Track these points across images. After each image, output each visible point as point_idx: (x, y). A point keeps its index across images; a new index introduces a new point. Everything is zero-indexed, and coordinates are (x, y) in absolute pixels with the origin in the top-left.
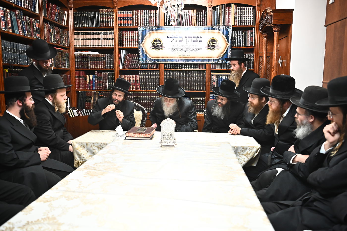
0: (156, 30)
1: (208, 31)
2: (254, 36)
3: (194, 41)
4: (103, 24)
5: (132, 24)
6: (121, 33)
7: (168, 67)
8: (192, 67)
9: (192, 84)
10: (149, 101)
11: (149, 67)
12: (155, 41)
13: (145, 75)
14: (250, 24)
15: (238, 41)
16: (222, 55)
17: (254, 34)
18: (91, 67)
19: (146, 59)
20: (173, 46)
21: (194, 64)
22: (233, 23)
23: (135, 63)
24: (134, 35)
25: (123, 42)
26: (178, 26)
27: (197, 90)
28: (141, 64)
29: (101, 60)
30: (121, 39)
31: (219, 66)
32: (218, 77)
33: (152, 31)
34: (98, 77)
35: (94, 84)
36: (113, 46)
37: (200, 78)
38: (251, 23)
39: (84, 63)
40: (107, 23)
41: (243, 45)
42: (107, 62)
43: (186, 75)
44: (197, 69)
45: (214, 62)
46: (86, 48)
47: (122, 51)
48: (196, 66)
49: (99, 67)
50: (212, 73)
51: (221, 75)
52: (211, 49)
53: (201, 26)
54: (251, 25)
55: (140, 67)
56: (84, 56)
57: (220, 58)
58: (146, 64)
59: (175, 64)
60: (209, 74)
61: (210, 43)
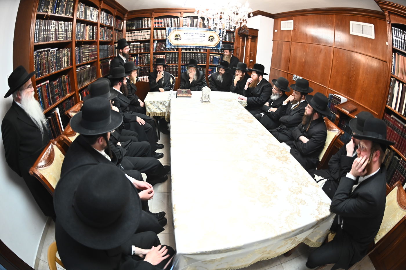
0: (178, 29)
1: (209, 31)
2: (235, 37)
3: (200, 36)
4: (144, 27)
5: (162, 26)
6: (155, 31)
7: (183, 50)
10: (171, 70)
11: (172, 50)
12: (177, 35)
13: (169, 55)
16: (216, 45)
17: (235, 35)
18: (135, 52)
19: (170, 46)
20: (188, 39)
21: (200, 49)
23: (163, 48)
24: (163, 32)
25: (156, 36)
26: (191, 27)
27: (201, 64)
28: (167, 49)
29: (142, 47)
30: (155, 34)
31: (214, 51)
32: (213, 57)
33: (175, 30)
34: (139, 58)
35: (137, 62)
37: (203, 57)
40: (146, 26)
41: (228, 41)
42: (146, 48)
43: (194, 55)
44: (201, 52)
45: (212, 49)
47: (155, 41)
49: (141, 51)
50: (210, 54)
51: (215, 56)
52: (210, 41)
53: (205, 28)
57: (215, 46)
58: (170, 48)
59: (188, 48)
60: (209, 55)
61: (210, 38)
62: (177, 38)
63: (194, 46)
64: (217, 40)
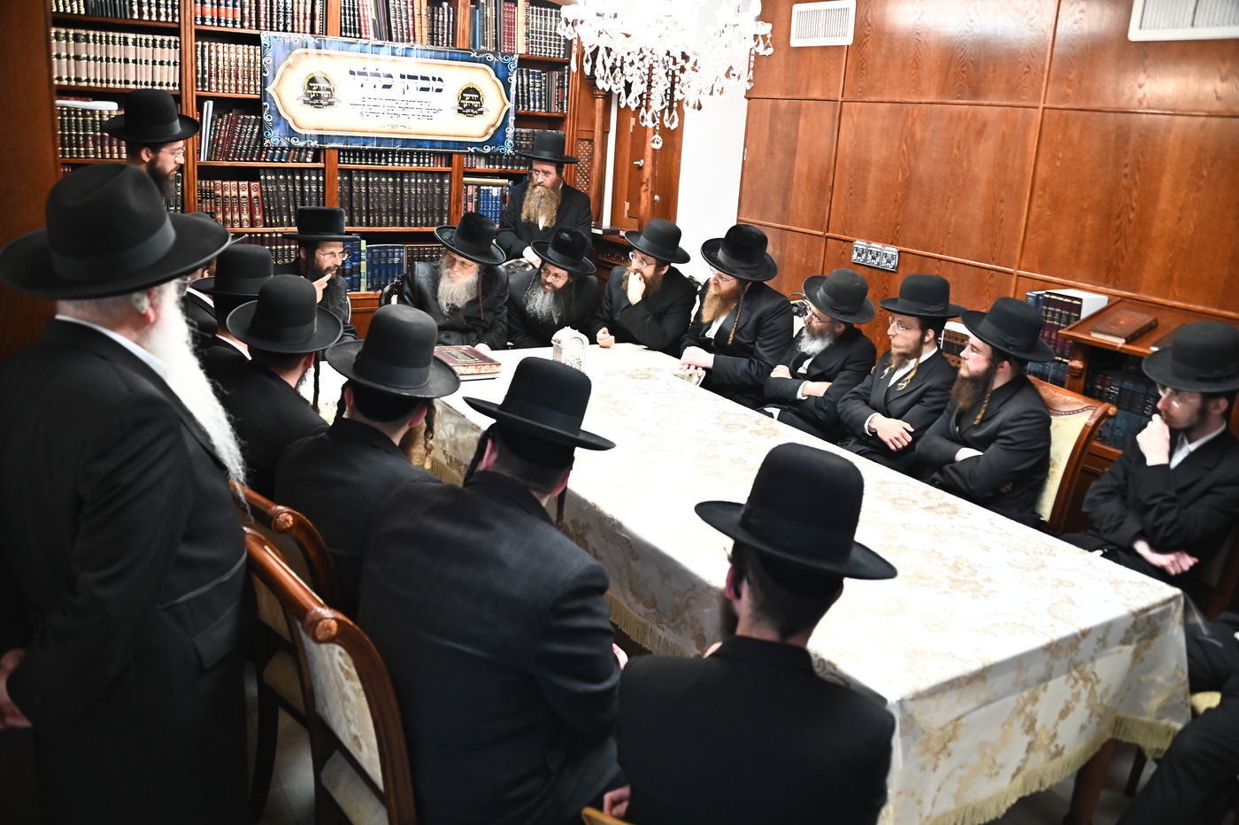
0: (319, 47)
1: (458, 63)
2: (568, 87)
3: (422, 89)
4: (141, 13)
5: (239, 20)
6: (203, 47)
7: (346, 159)
8: (415, 160)
9: (413, 209)
11: (293, 158)
12: (313, 80)
13: (276, 182)
14: (559, 54)
15: (528, 97)
16: (492, 131)
17: (568, 82)
18: (95, 152)
19: (284, 133)
20: (366, 100)
21: (419, 153)
22: (521, 48)
23: (249, 143)
24: (246, 57)
25: (210, 76)
26: (380, 43)
27: (426, 225)
28: (269, 149)
30: (203, 67)
31: (483, 161)
32: (478, 190)
33: (304, 50)
36: (177, 88)
37: (434, 190)
38: (562, 52)
39: (70, 139)
40: (154, 10)
41: (540, 108)
43: (395, 184)
44: (427, 167)
45: (473, 151)
46: (76, 86)
47: (206, 104)
48: (424, 159)
50: (465, 179)
51: (488, 186)
52: (465, 113)
53: (440, 48)
54: (561, 56)
55: (263, 156)
56: (69, 115)
57: (487, 138)
58: (283, 148)
59: (367, 151)
60: (459, 180)
61: (463, 98)
62: (316, 95)
63: (396, 139)
64: (495, 104)
